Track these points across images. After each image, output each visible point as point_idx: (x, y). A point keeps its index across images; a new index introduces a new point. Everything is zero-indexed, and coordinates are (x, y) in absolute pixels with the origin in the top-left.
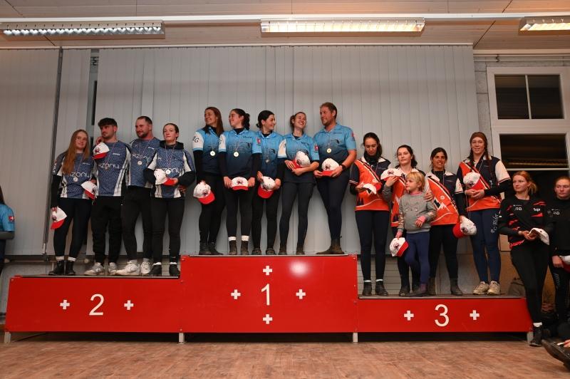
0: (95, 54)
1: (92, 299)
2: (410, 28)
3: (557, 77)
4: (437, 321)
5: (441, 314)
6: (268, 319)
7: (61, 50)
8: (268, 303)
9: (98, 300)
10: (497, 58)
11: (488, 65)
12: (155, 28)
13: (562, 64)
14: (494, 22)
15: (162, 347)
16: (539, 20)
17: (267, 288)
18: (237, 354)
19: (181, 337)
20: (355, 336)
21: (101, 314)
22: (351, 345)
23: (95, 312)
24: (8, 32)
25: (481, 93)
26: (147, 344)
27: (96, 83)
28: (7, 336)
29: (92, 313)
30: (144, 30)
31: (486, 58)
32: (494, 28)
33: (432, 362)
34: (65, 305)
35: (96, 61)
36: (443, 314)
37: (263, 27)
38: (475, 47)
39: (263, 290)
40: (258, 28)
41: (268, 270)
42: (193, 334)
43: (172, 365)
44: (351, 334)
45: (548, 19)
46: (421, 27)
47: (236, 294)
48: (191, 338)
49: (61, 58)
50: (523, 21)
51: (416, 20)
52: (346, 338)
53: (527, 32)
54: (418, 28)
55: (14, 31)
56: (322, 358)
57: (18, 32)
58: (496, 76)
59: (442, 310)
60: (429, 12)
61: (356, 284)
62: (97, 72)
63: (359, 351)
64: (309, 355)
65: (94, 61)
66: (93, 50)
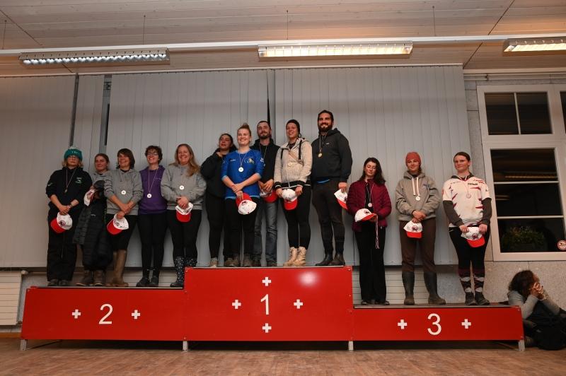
0: (108, 80)
1: (102, 308)
2: (399, 51)
3: (545, 94)
4: (429, 330)
5: (434, 323)
6: (267, 328)
7: (77, 77)
8: (267, 313)
9: (107, 309)
10: (486, 77)
11: (478, 84)
12: (160, 55)
13: (549, 82)
14: (481, 44)
15: (166, 355)
16: (522, 41)
17: (266, 298)
18: (236, 361)
19: (185, 345)
20: (351, 344)
21: (110, 323)
22: (347, 353)
23: (105, 320)
24: (28, 62)
25: (472, 111)
26: (153, 352)
27: (109, 105)
28: (23, 343)
29: (102, 322)
30: (150, 57)
31: (476, 77)
32: (482, 49)
33: (422, 370)
34: (76, 314)
35: (109, 86)
36: (436, 323)
37: (260, 53)
38: (464, 67)
39: (262, 300)
40: (255, 53)
41: (267, 281)
42: (196, 342)
43: (172, 371)
44: (347, 342)
45: (530, 41)
46: (410, 49)
47: (237, 304)
48: (194, 346)
49: (77, 84)
50: (507, 43)
51: (405, 44)
52: (342, 346)
53: (511, 53)
54: (407, 51)
55: (32, 60)
56: (316, 365)
57: (36, 61)
58: (486, 94)
59: (434, 319)
60: (418, 35)
61: (351, 294)
62: (109, 96)
63: (353, 359)
64: (305, 363)
65: (108, 86)
66: (106, 76)
